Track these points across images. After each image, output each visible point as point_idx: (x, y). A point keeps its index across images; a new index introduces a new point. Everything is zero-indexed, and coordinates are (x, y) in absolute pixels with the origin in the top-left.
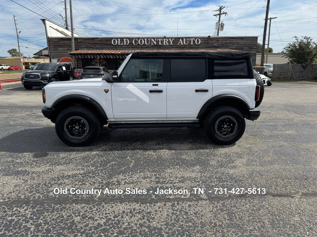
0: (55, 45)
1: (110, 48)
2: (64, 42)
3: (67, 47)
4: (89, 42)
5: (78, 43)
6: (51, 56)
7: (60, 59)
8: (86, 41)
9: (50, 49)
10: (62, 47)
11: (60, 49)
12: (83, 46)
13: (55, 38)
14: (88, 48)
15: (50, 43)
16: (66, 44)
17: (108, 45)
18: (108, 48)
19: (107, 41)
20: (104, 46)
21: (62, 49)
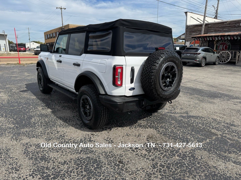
0: (190, 31)
1: (237, 30)
2: (197, 28)
3: (199, 32)
4: (218, 26)
5: (209, 28)
6: (186, 40)
7: (192, 42)
8: (216, 26)
9: (186, 34)
10: (195, 32)
11: (193, 34)
12: (212, 30)
13: (191, 26)
14: (216, 31)
15: (187, 29)
16: (199, 29)
17: (236, 27)
18: (235, 30)
19: (235, 23)
20: (231, 29)
21: (195, 34)
